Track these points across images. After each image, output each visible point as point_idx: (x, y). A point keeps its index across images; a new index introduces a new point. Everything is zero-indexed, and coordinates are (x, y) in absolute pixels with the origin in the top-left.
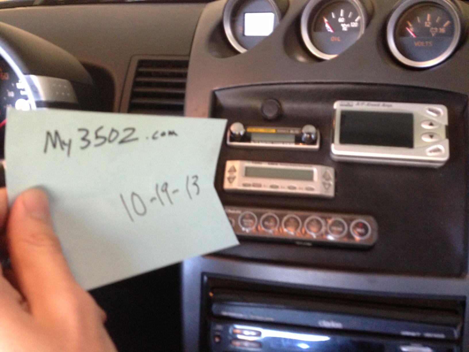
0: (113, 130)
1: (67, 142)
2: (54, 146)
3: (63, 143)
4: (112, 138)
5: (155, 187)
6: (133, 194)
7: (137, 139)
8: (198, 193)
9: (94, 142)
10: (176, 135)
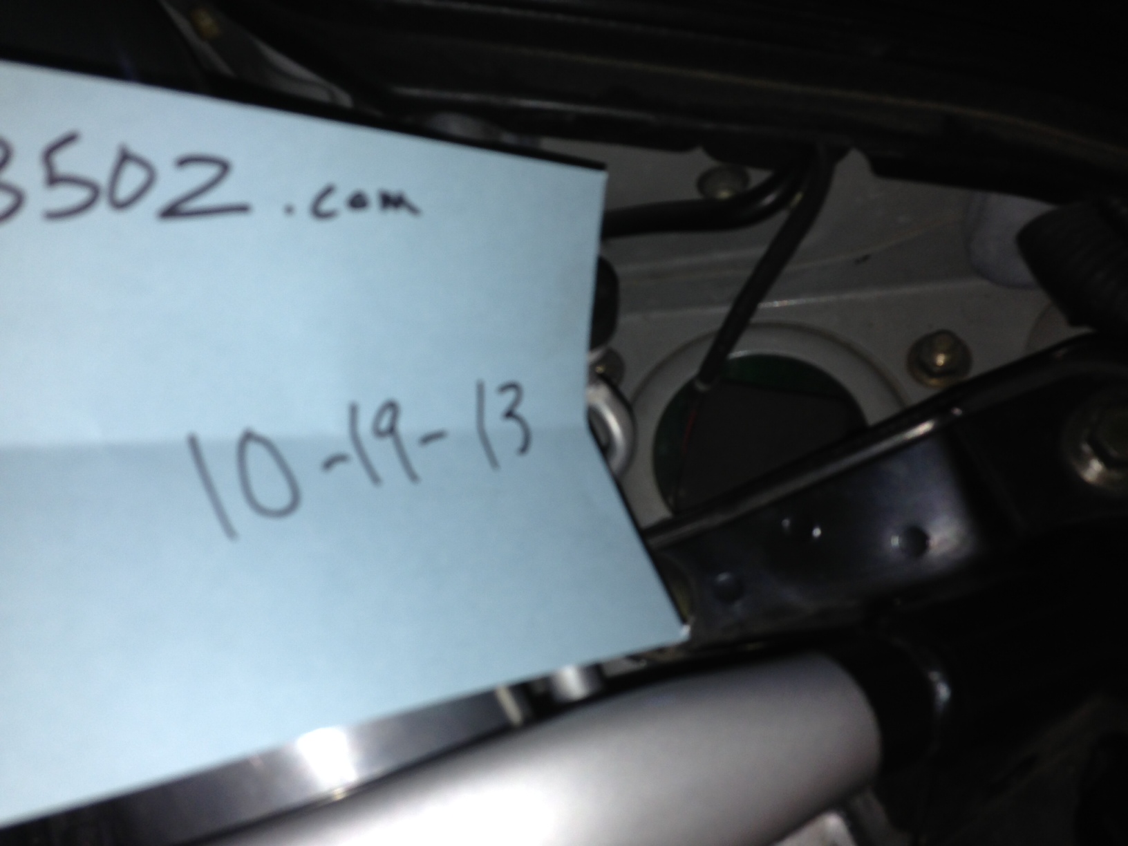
0: (125, 157)
4: (125, 190)
5: (344, 415)
6: (248, 437)
7: (242, 209)
8: (524, 449)
9: (41, 198)
10: (413, 210)
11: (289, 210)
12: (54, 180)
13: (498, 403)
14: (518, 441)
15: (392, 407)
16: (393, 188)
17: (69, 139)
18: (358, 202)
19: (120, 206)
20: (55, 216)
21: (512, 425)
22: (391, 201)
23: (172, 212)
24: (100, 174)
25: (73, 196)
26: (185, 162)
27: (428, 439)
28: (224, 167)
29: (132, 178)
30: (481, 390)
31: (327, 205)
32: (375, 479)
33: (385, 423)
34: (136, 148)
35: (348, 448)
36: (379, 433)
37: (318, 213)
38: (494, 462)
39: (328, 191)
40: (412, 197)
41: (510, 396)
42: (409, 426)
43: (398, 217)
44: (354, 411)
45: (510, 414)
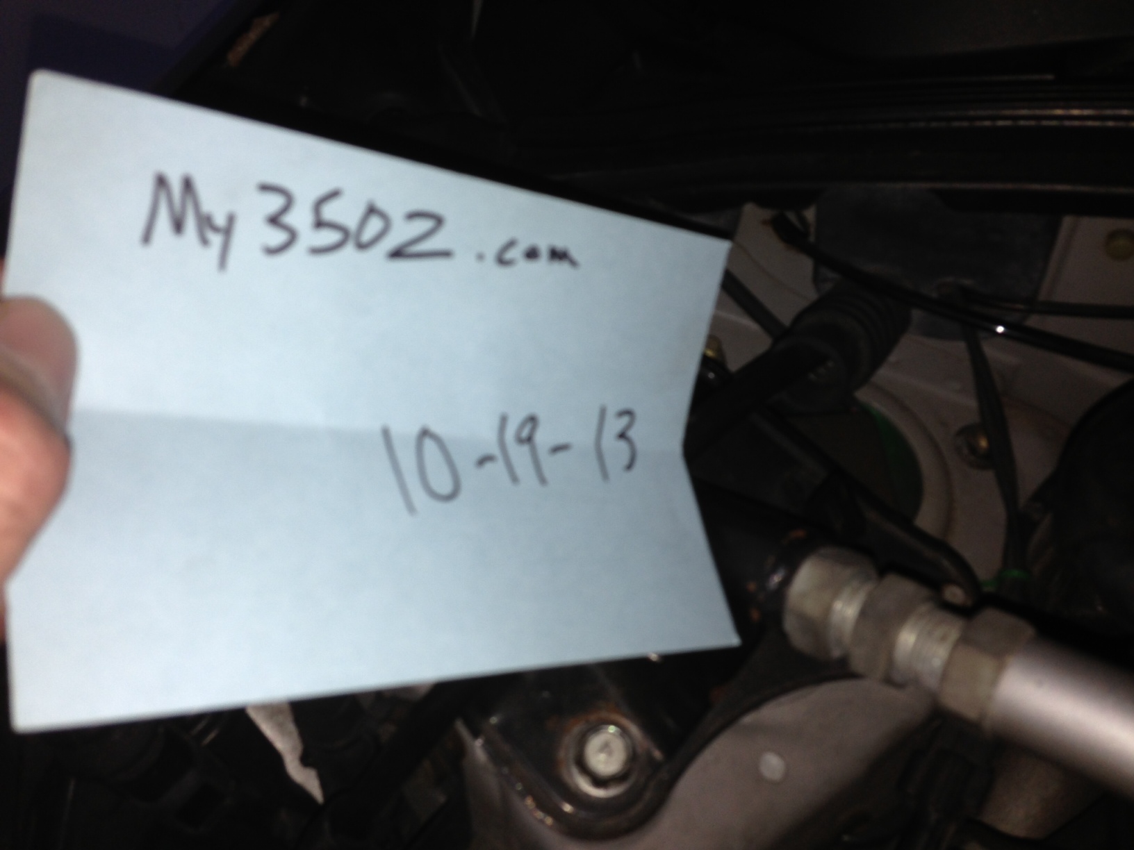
0: (372, 210)
1: (220, 221)
2: (178, 226)
3: (205, 222)
4: (367, 235)
5: (495, 422)
6: (425, 433)
7: (446, 254)
8: (630, 466)
9: (310, 237)
10: (573, 263)
11: (480, 257)
12: (320, 224)
13: (615, 425)
14: (625, 460)
15: (532, 420)
16: (560, 244)
17: (334, 194)
18: (532, 254)
19: (362, 246)
20: (317, 251)
21: (623, 445)
22: (558, 255)
23: (398, 254)
24: (351, 222)
25: (330, 237)
26: (413, 216)
27: (557, 449)
28: (439, 221)
29: (375, 225)
30: (603, 413)
31: (509, 255)
32: (514, 479)
33: (525, 433)
34: (381, 204)
35: (495, 450)
36: (520, 441)
37: (502, 261)
38: (605, 475)
39: (511, 244)
40: (574, 253)
41: (625, 420)
42: (544, 438)
43: (561, 268)
44: (504, 420)
45: (622, 436)
